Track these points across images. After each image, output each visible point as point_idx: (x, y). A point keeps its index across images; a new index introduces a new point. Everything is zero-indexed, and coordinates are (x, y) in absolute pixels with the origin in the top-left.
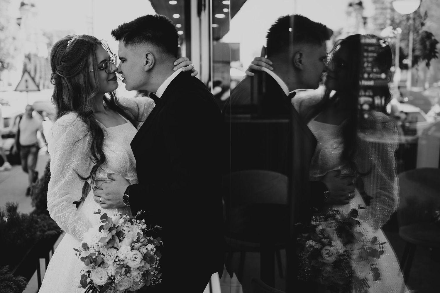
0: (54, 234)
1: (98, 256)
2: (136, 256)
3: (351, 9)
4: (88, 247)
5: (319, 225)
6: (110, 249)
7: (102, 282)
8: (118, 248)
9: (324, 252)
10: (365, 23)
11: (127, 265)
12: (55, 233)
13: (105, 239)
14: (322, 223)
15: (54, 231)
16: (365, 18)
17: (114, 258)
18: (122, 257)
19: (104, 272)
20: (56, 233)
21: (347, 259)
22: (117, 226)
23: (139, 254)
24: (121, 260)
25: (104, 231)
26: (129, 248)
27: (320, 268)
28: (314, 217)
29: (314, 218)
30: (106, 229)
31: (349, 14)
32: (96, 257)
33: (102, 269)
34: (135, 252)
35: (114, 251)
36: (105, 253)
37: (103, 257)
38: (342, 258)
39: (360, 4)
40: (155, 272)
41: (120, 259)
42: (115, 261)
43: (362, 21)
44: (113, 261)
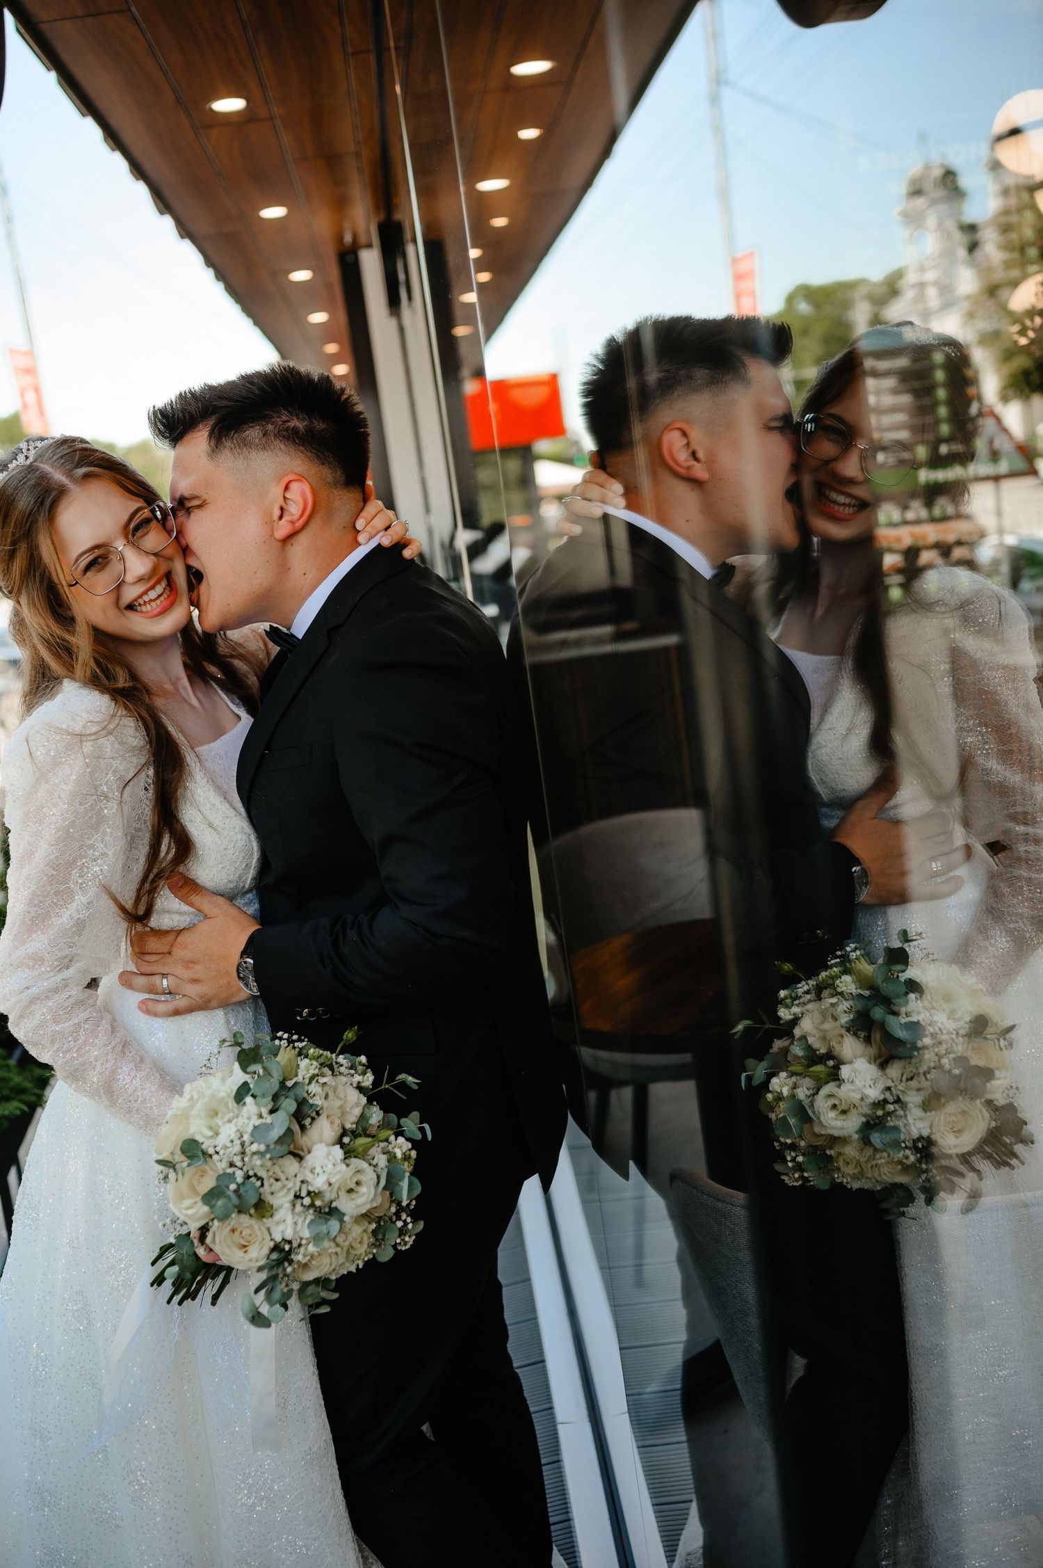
0: (18, 1112)
1: (243, 1183)
2: (359, 1177)
3: (920, 202)
4: (204, 1153)
5: (802, 1015)
6: (280, 1159)
7: (250, 1260)
8: (301, 1153)
9: (822, 1103)
10: (973, 247)
11: (334, 1205)
12: (20, 1109)
13: (267, 1131)
14: (810, 1006)
15: (16, 1104)
16: (971, 229)
17: (294, 1185)
18: (318, 1183)
19: (259, 1228)
20: (25, 1108)
21: (895, 1110)
22: (293, 1082)
23: (370, 1170)
24: (314, 1192)
25: (256, 1104)
26: (338, 1152)
27: (828, 1152)
28: (783, 993)
29: (786, 998)
30: (264, 1096)
31: (913, 219)
32: (239, 1185)
33: (253, 1222)
34: (355, 1162)
35: (291, 1165)
36: (262, 1173)
37: (259, 1183)
38: (880, 1113)
39: (949, 176)
40: (405, 1220)
41: (311, 1189)
42: (297, 1197)
43: (960, 238)
44: (291, 1196)
